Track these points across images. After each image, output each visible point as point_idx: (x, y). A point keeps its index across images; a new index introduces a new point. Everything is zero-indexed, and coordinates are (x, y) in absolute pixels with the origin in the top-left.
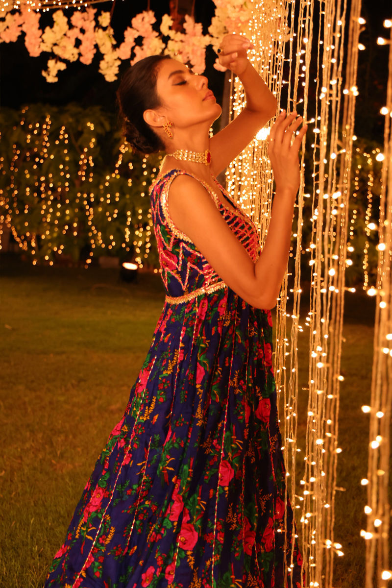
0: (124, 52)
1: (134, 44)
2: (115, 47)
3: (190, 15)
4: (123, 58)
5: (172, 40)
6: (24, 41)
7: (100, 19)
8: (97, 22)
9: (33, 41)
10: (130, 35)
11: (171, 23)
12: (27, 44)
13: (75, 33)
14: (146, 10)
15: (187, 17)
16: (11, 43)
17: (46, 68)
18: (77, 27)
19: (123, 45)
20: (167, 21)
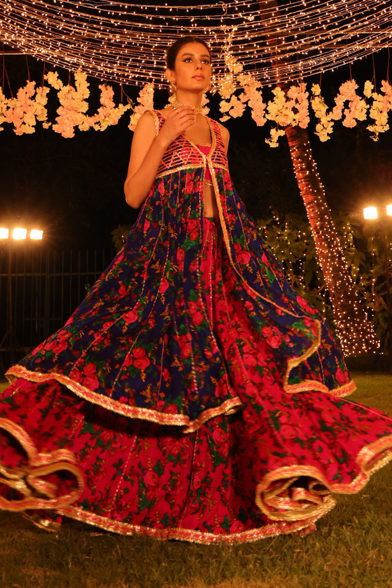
0: (336, 114)
1: (343, 107)
2: (328, 111)
3: (385, 80)
4: (337, 119)
5: (376, 101)
6: (251, 114)
7: (312, 89)
8: (311, 92)
9: (259, 114)
10: (339, 101)
11: (372, 87)
12: (253, 117)
13: (292, 103)
14: (349, 79)
15: (383, 82)
16: (238, 118)
17: (269, 136)
18: (292, 99)
19: (334, 109)
20: (369, 86)
